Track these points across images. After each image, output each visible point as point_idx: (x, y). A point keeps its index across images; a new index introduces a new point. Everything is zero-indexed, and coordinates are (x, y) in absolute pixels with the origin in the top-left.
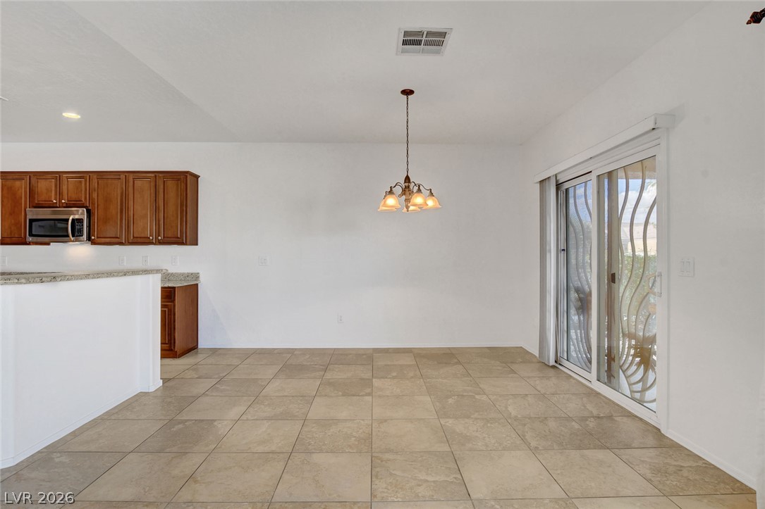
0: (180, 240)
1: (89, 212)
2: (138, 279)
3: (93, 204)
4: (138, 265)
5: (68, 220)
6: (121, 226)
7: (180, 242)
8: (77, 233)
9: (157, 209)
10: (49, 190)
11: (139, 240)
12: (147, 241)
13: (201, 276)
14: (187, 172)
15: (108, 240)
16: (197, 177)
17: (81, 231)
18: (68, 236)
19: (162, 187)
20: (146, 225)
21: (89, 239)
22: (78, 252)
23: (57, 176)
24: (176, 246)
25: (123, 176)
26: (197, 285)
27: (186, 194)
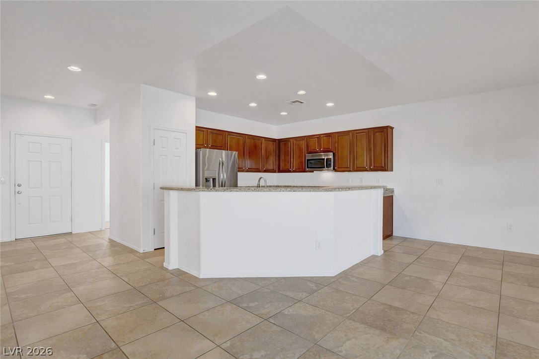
0: (384, 169)
1: (334, 154)
2: (373, 191)
3: (335, 150)
4: (358, 184)
5: (324, 159)
6: (350, 162)
7: (385, 170)
8: (328, 166)
9: (370, 150)
10: (315, 144)
11: (360, 169)
12: (364, 169)
13: (395, 191)
14: (388, 126)
15: (343, 169)
16: (392, 128)
17: (330, 164)
18: (324, 167)
19: (372, 137)
20: (364, 160)
21: (334, 169)
22: (327, 176)
23: (319, 137)
24: (380, 172)
25: (351, 134)
26: (392, 196)
27: (388, 140)
